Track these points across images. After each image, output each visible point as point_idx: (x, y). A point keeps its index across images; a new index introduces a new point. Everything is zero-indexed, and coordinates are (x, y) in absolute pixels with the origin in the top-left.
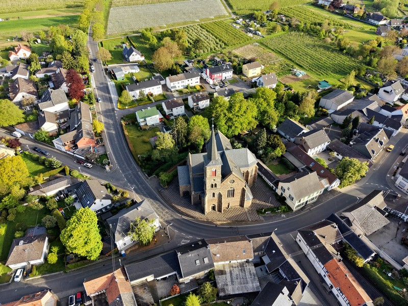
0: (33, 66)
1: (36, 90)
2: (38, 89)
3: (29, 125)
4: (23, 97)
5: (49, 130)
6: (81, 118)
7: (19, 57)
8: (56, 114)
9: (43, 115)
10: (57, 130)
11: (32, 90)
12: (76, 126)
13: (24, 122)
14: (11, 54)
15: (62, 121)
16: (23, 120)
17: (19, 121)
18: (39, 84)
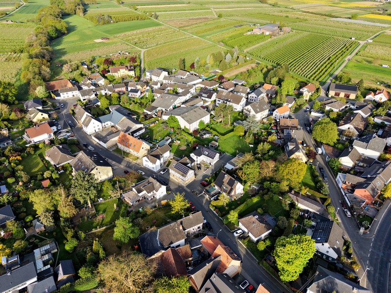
0: (378, 111)
1: (363, 129)
2: (365, 129)
3: (333, 150)
4: (349, 128)
5: (343, 164)
6: (379, 174)
7: (374, 99)
8: (360, 156)
9: (350, 150)
10: (350, 168)
11: (359, 127)
12: (369, 176)
13: (332, 146)
14: (370, 94)
15: (361, 164)
16: (332, 144)
17: (329, 143)
18: (370, 126)
